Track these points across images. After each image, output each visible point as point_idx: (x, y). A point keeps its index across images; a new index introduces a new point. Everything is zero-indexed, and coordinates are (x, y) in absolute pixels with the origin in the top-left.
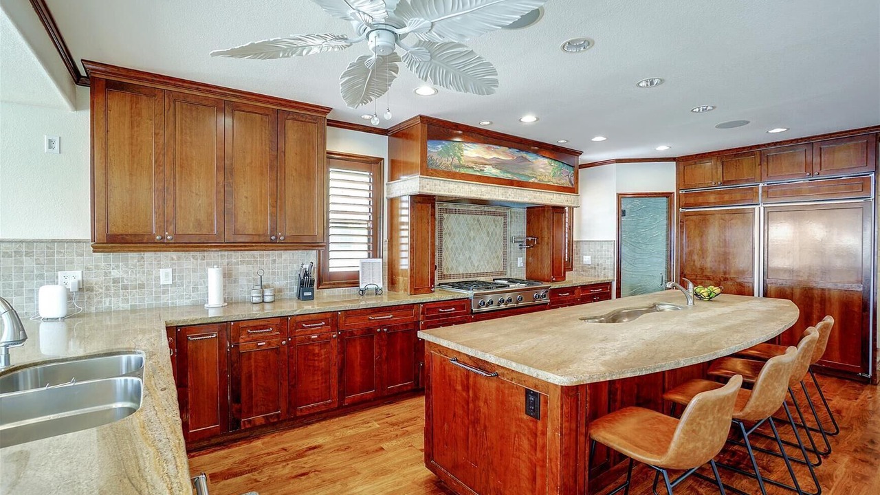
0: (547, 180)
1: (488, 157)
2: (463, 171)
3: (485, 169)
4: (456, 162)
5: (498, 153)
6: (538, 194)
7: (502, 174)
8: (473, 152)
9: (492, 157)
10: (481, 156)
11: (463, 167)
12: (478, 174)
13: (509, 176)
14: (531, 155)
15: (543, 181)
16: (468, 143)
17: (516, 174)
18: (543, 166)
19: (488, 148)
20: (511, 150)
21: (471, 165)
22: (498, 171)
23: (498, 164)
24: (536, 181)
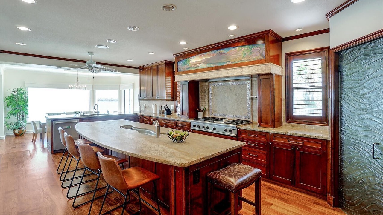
0: (238, 60)
1: (200, 60)
2: (190, 69)
3: (199, 66)
4: (187, 66)
5: (206, 56)
6: (230, 71)
7: (207, 66)
8: (194, 60)
9: (202, 59)
10: (197, 61)
11: (190, 68)
12: (196, 69)
13: (212, 66)
14: (225, 49)
15: (235, 62)
16: (191, 57)
17: (215, 63)
18: (234, 53)
19: (200, 56)
20: (212, 52)
21: (193, 66)
22: (206, 65)
23: (205, 62)
24: (230, 63)
